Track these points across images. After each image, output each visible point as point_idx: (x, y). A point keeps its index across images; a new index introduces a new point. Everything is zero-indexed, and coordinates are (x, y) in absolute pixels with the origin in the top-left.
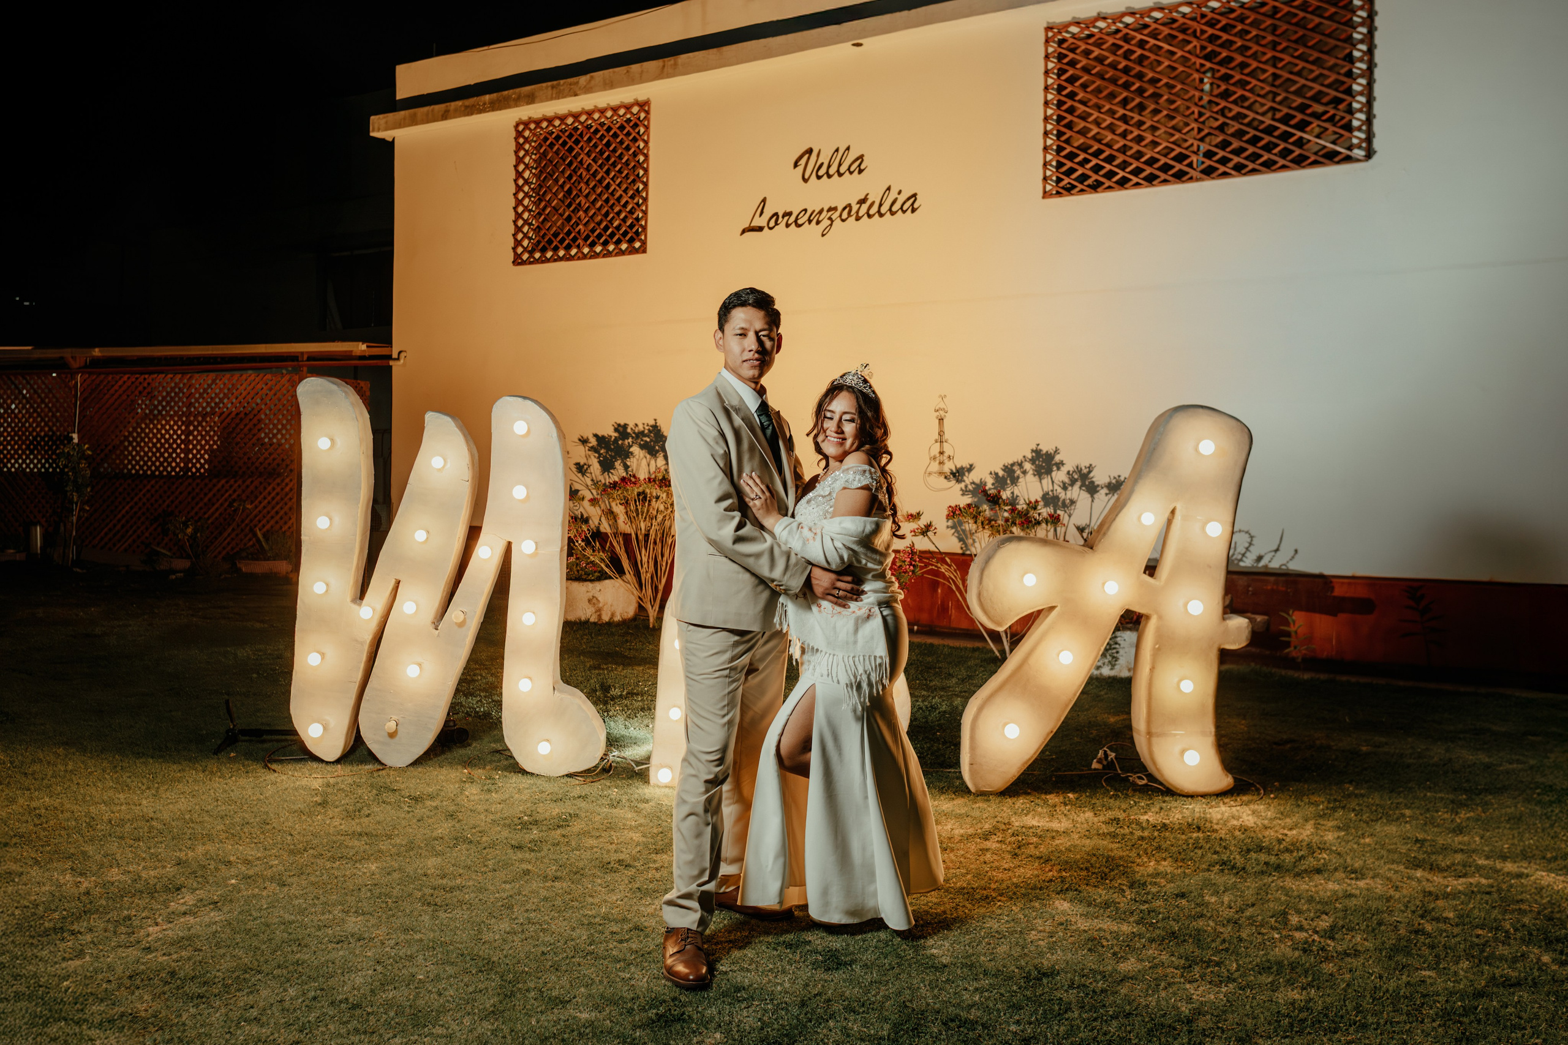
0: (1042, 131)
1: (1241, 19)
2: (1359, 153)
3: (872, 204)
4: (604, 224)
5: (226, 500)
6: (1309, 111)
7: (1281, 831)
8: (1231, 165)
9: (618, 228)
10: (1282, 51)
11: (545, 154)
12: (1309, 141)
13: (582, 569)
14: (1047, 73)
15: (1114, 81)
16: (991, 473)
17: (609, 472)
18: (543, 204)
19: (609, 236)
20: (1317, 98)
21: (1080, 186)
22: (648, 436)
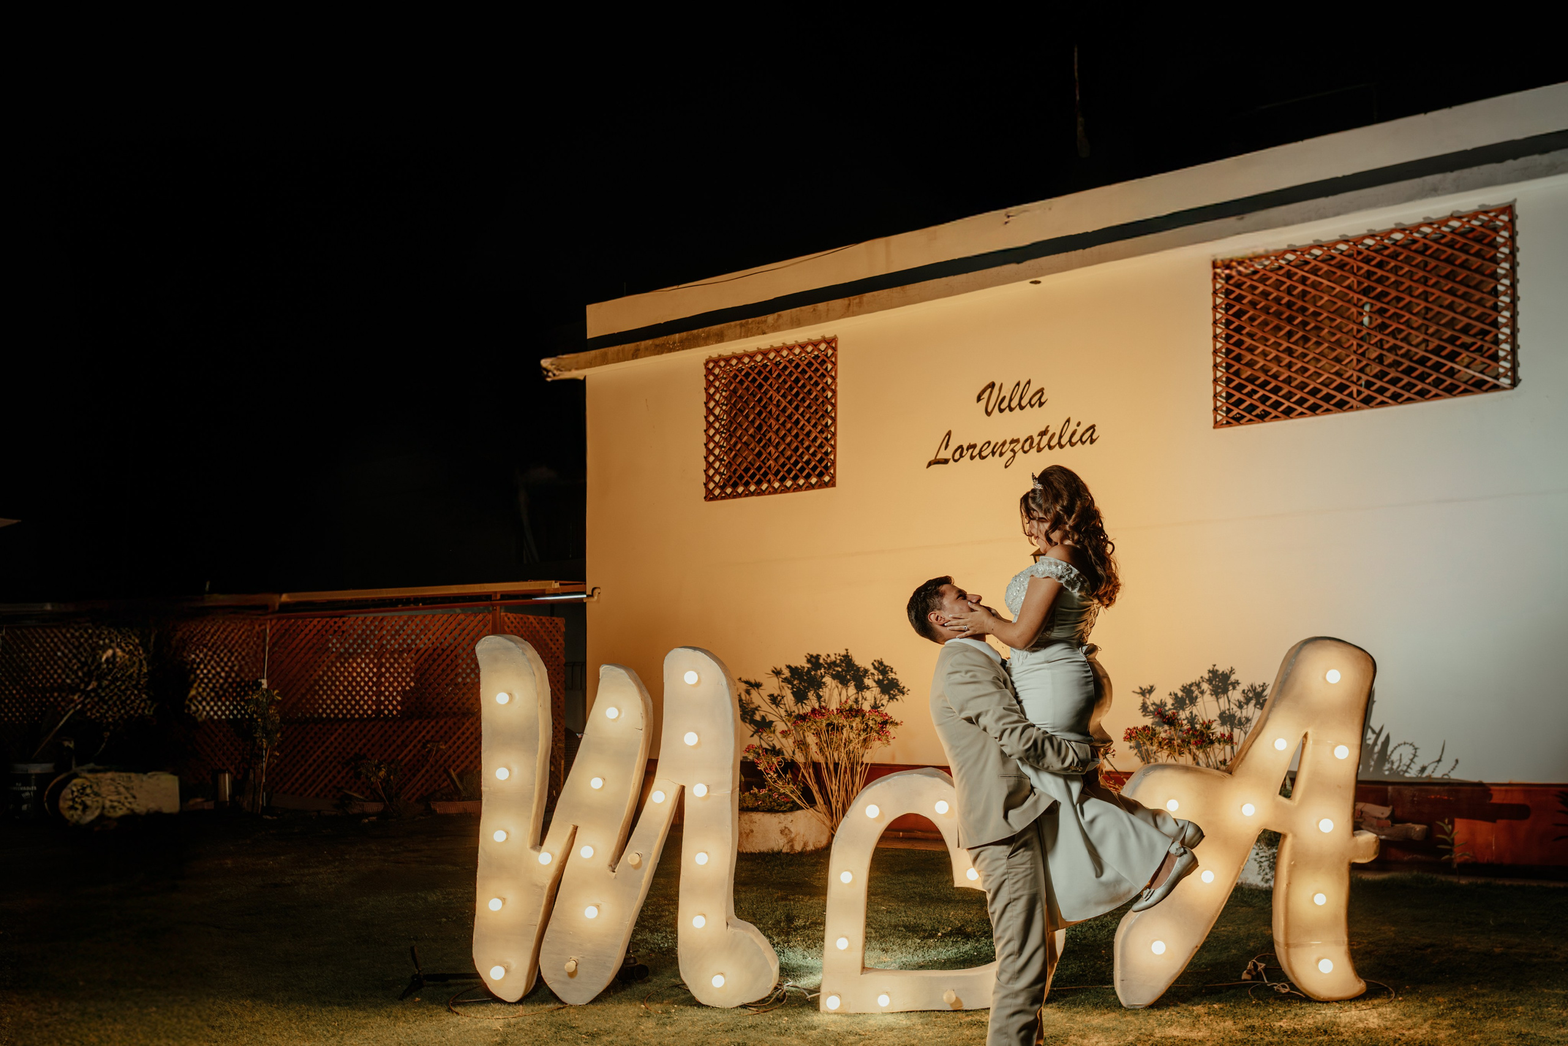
0: (1212, 364)
1: (1394, 256)
2: (1505, 381)
3: (1054, 434)
4: (794, 459)
5: (419, 741)
6: (1458, 343)
7: (1401, 1031)
8: (1388, 394)
9: (808, 462)
10: (1433, 286)
11: (735, 391)
12: (1459, 371)
13: (774, 801)
14: (1215, 308)
15: (1278, 314)
16: (1170, 694)
17: (802, 703)
18: (734, 440)
19: (799, 470)
20: (1466, 330)
21: (1249, 417)
22: (840, 666)
